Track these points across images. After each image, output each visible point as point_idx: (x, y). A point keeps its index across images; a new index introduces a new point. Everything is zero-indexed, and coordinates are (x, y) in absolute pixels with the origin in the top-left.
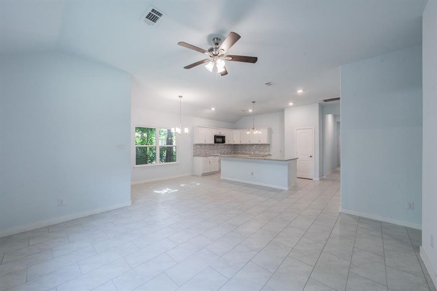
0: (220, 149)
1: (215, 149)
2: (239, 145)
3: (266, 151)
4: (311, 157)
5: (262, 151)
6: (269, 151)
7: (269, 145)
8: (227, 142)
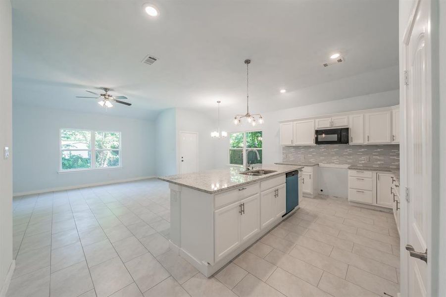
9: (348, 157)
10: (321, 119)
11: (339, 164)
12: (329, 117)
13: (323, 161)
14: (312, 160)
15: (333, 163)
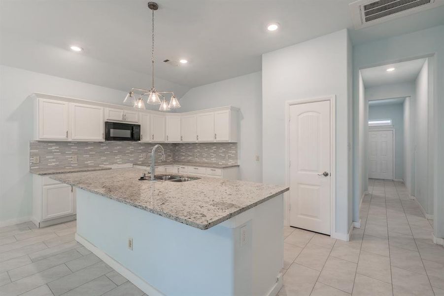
0: (132, 153)
1: (116, 154)
2: (194, 144)
3: (230, 157)
4: (326, 175)
5: (224, 158)
6: (236, 157)
7: (234, 144)
8: (146, 138)
9: (130, 155)
10: (113, 109)
11: (123, 163)
12: (122, 109)
13: (105, 161)
14: (89, 162)
15: (116, 163)
